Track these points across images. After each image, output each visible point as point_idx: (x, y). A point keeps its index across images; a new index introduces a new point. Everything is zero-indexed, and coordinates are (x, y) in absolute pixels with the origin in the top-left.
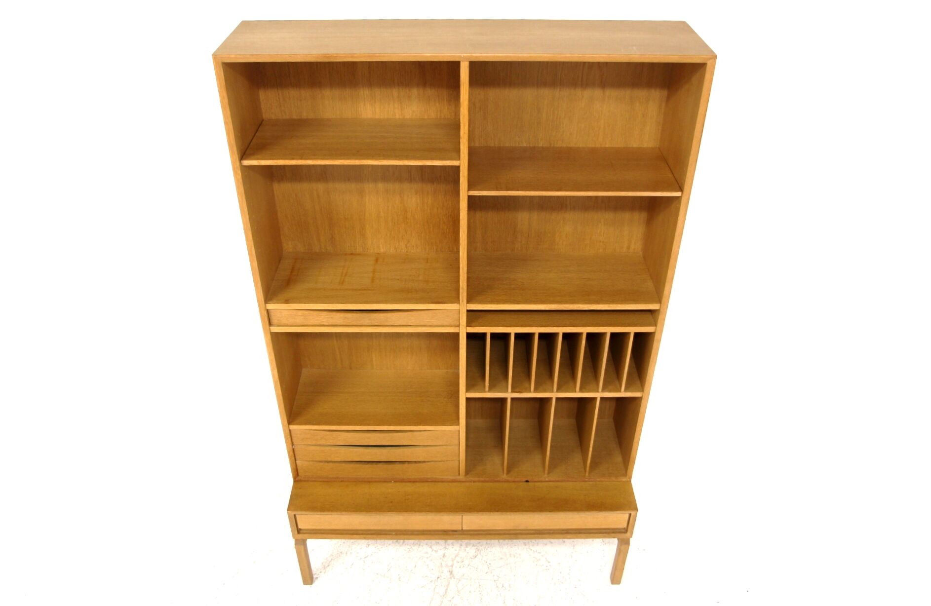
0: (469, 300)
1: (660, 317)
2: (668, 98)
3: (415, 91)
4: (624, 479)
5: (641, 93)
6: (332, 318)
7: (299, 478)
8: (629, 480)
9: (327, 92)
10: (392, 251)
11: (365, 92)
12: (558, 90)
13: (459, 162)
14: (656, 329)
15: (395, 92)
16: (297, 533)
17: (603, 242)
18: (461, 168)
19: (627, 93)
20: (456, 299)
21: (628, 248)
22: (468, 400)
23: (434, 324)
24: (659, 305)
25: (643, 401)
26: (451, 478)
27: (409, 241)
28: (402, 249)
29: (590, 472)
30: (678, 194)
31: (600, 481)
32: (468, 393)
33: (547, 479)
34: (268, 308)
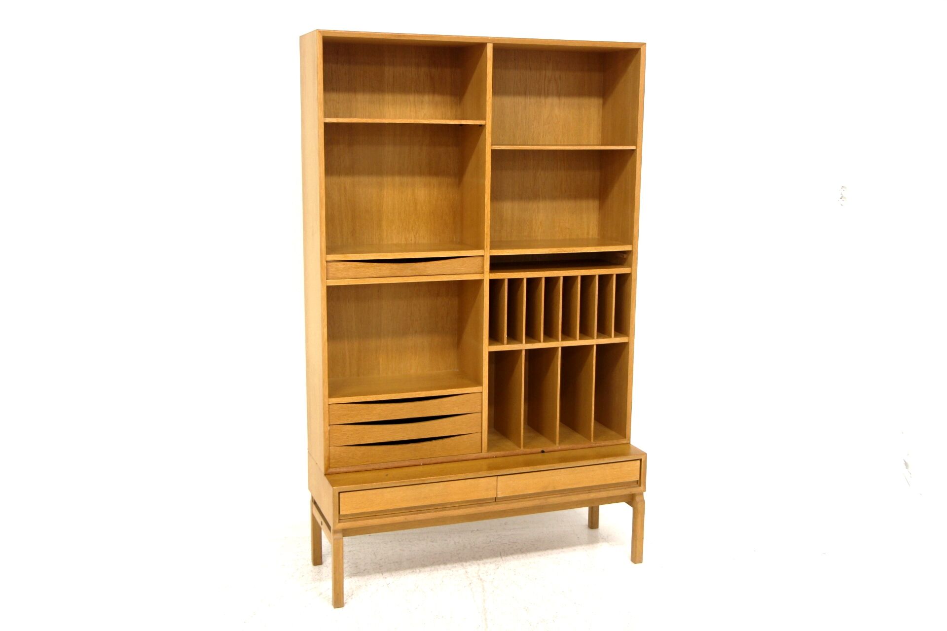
0: (492, 247)
1: (633, 257)
2: (604, 104)
3: (427, 98)
4: (625, 441)
5: (585, 101)
6: (380, 269)
7: (331, 470)
8: (628, 442)
9: (360, 97)
10: (403, 242)
11: (389, 97)
12: (529, 98)
13: (485, 121)
14: (632, 269)
15: (411, 98)
16: (338, 521)
17: (569, 229)
18: (487, 126)
19: (575, 101)
20: (480, 246)
22: (490, 353)
23: (463, 271)
24: (632, 245)
25: (630, 346)
26: (474, 456)
28: (411, 240)
29: (594, 440)
30: (633, 148)
31: (604, 446)
32: (490, 347)
33: (559, 448)
34: (328, 259)
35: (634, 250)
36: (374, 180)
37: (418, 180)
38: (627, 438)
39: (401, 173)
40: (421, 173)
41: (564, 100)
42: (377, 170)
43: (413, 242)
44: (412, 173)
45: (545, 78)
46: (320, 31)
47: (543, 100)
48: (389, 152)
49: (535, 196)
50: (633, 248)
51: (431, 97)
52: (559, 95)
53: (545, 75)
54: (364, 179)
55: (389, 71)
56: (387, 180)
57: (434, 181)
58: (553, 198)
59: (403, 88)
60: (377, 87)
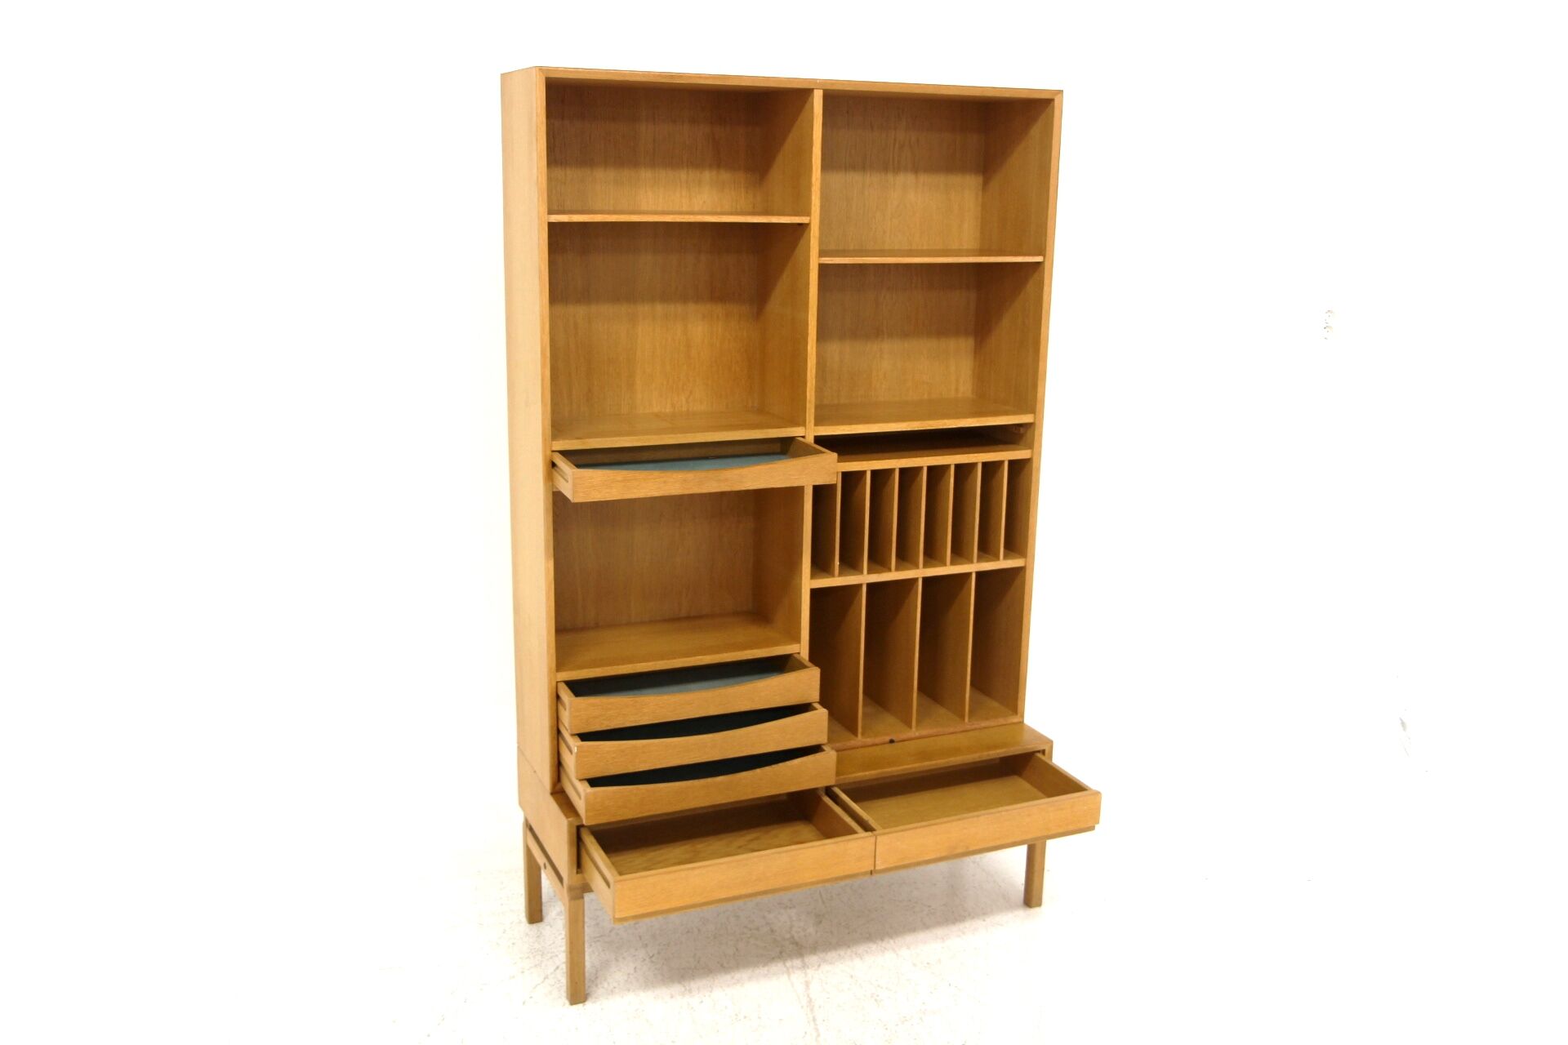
1: (1035, 433)
2: (986, 183)
3: (707, 175)
4: (1015, 720)
5: (956, 179)
8: (1021, 720)
9: (600, 174)
11: (646, 174)
12: (869, 175)
13: (808, 218)
14: (1032, 453)
15: (683, 174)
18: (812, 226)
19: (940, 179)
20: (796, 420)
21: (957, 390)
24: (1033, 415)
25: (1028, 572)
27: (691, 392)
29: (969, 718)
30: (1039, 259)
31: (985, 728)
32: (813, 581)
33: (917, 734)
34: (554, 449)
35: (1037, 422)
36: (623, 309)
37: (692, 307)
38: (1019, 715)
39: (665, 297)
40: (698, 298)
41: (924, 178)
42: (627, 294)
43: (684, 409)
44: (684, 299)
45: (894, 145)
46: (541, 69)
47: (890, 177)
48: (647, 264)
49: (877, 333)
50: (1035, 418)
51: (714, 173)
52: (916, 169)
53: (895, 140)
54: (607, 309)
55: (646, 131)
56: (643, 309)
57: (719, 309)
58: (905, 335)
59: (668, 159)
60: (627, 157)
